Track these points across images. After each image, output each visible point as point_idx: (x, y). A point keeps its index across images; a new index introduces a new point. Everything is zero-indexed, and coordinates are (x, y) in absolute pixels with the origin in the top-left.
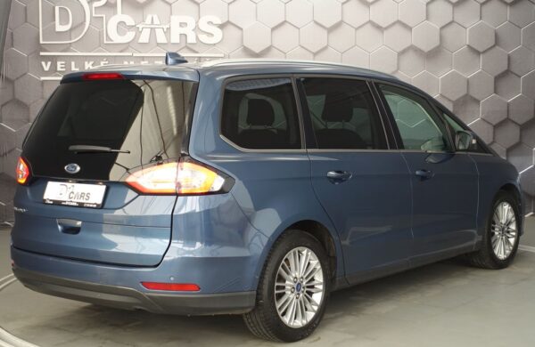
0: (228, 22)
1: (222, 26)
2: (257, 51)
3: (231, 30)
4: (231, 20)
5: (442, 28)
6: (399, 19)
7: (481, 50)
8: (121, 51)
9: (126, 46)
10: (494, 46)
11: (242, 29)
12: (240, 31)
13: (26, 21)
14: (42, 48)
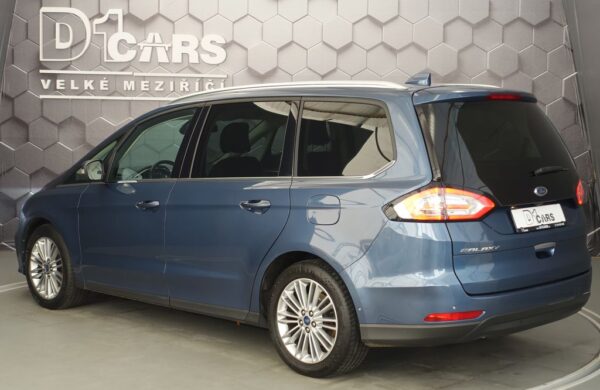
0: (233, 42)
1: (226, 46)
2: (262, 72)
3: (235, 50)
4: (236, 40)
5: (460, 51)
6: (414, 40)
7: (502, 75)
8: (122, 70)
9: (127, 66)
10: (517, 72)
11: (246, 49)
12: (244, 51)
13: (27, 38)
14: (41, 66)
